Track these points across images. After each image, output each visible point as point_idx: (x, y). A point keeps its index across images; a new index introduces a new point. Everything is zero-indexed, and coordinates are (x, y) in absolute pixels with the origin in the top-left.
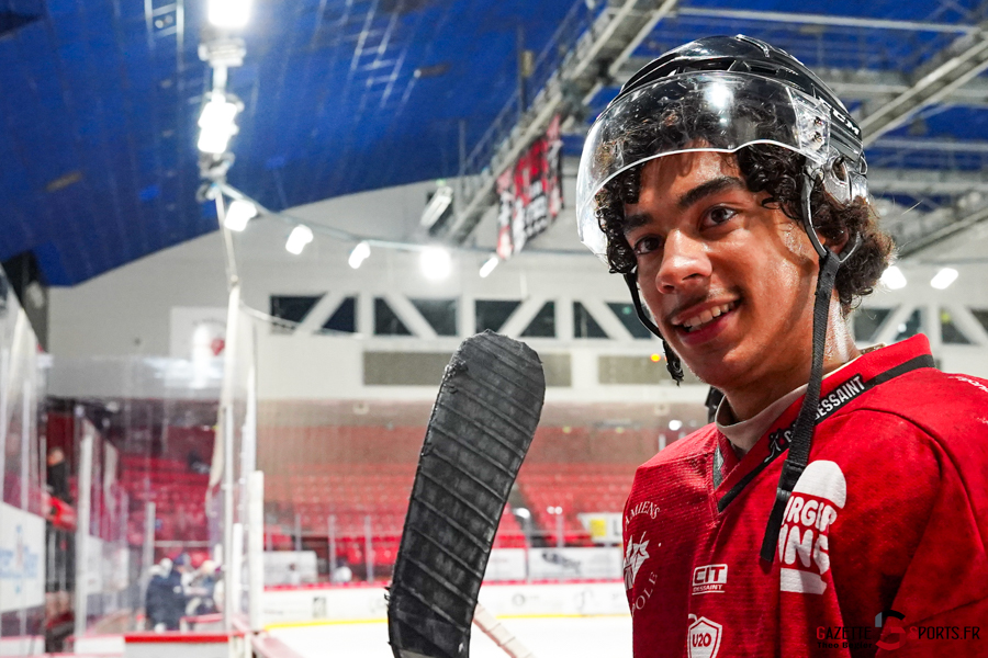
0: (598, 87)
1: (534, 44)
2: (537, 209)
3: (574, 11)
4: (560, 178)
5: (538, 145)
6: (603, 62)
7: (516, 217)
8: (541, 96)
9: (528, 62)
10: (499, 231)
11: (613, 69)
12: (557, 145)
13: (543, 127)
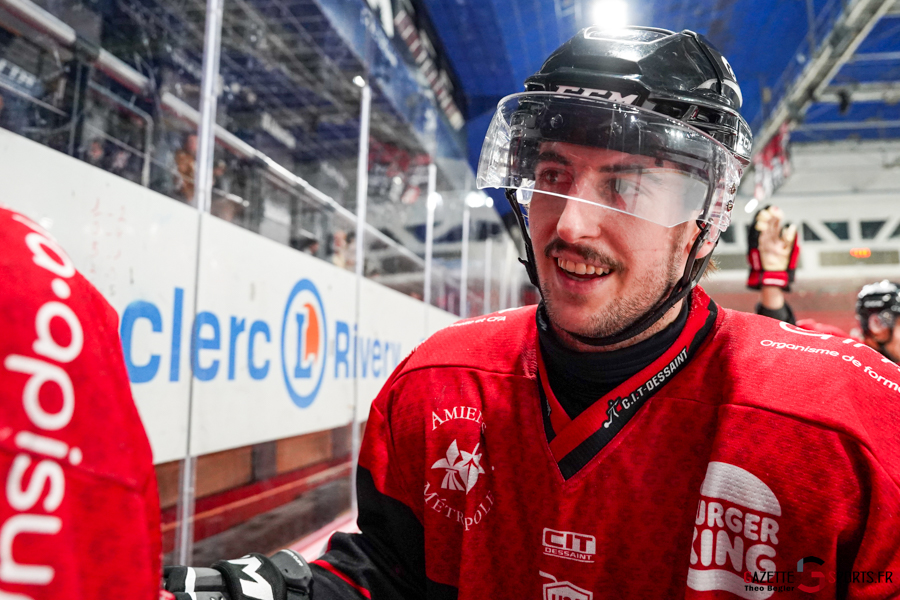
0: (808, 105)
1: (771, 83)
2: (777, 172)
3: (791, 65)
4: (788, 155)
5: (775, 139)
6: (810, 91)
7: (764, 178)
8: (774, 112)
9: (767, 95)
10: (756, 185)
11: (818, 93)
12: (785, 138)
13: (780, 127)
